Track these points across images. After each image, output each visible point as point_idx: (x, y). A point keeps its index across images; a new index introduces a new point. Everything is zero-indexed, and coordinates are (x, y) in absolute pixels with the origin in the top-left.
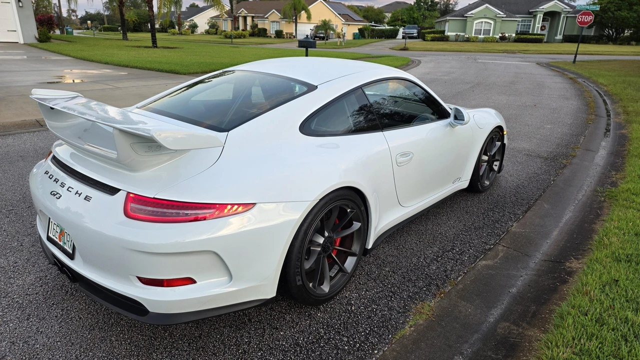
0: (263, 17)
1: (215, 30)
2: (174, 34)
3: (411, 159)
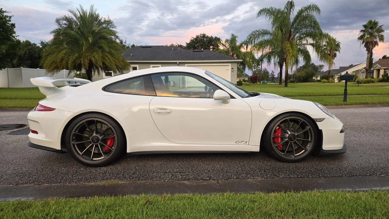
2: (324, 82)
3: (169, 113)
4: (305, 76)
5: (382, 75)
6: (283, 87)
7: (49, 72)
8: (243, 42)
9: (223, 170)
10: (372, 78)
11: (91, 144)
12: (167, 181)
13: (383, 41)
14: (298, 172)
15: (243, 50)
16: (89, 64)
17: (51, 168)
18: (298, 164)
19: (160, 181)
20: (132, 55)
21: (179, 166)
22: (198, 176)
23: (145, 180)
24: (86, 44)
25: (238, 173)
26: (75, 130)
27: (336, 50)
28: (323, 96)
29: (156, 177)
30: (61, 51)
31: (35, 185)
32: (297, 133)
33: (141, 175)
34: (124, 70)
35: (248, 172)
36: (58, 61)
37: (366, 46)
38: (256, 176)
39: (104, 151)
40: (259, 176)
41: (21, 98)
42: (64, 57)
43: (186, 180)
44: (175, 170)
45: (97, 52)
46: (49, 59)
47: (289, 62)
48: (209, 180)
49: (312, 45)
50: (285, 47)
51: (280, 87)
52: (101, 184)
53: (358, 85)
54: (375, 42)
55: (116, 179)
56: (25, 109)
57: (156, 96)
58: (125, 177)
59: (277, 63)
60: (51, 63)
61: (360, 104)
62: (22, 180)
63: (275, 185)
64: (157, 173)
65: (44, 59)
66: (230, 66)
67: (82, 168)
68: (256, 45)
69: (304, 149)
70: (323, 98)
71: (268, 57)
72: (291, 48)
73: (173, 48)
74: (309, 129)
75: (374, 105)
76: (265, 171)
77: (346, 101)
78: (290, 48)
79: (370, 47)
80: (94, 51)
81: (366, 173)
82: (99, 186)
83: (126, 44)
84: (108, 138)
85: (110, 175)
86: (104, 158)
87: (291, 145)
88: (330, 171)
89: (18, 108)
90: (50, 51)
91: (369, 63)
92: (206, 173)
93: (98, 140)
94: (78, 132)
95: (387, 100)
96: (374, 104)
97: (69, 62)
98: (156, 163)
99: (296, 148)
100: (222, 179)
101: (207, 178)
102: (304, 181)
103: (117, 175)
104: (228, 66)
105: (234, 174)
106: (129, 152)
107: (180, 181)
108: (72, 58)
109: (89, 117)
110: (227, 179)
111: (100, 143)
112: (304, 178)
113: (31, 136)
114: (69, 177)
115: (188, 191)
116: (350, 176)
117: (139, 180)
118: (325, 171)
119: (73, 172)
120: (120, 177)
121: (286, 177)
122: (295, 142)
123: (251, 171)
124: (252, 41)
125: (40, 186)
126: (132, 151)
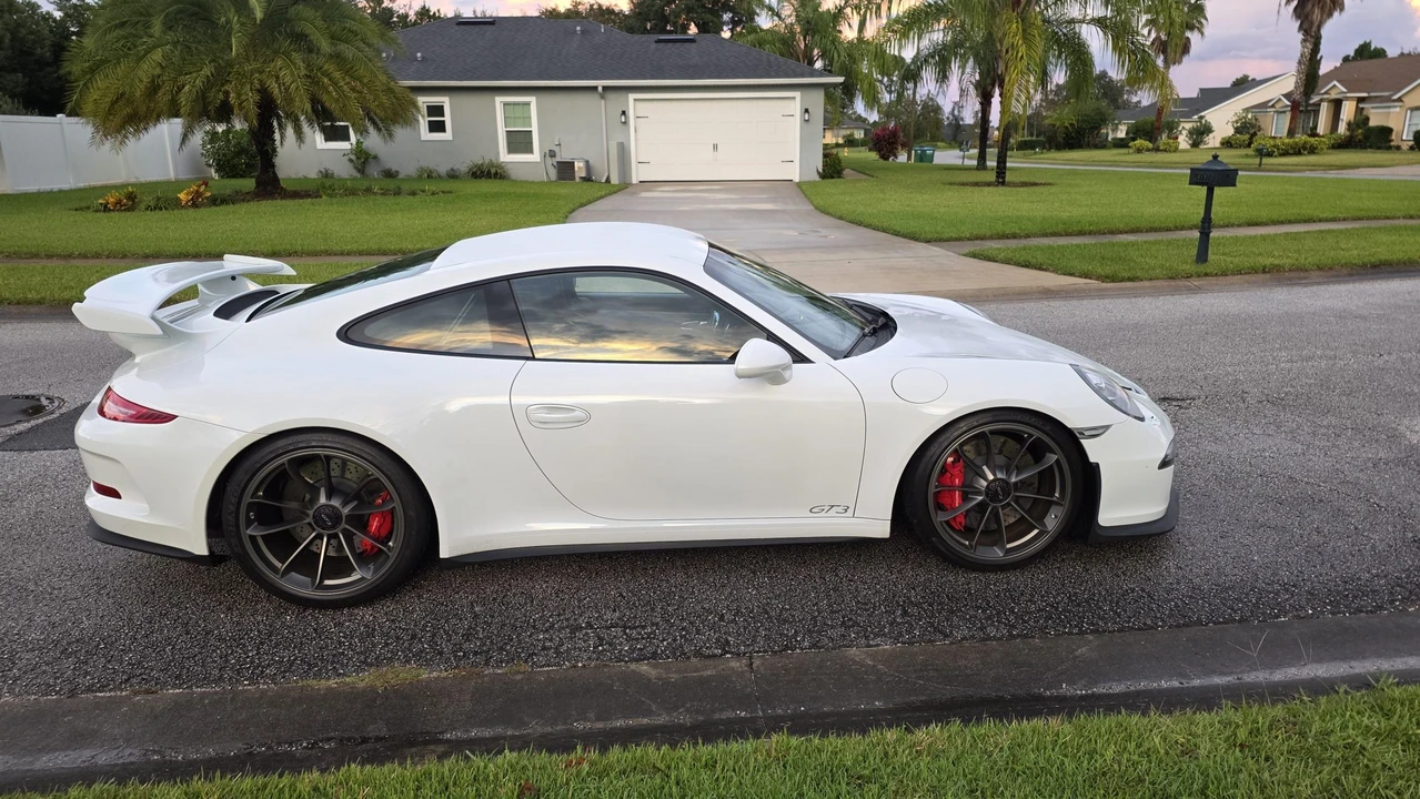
0: (1388, 99)
1: (1247, 136)
2: (1139, 151)
3: (580, 421)
4: (1072, 125)
5: (1349, 124)
6: (989, 184)
7: (106, 137)
9: (767, 613)
10: (1310, 136)
11: (314, 534)
12: (584, 665)
14: (1012, 611)
15: (849, 33)
16: (259, 107)
17: (179, 617)
18: (1017, 579)
19: (558, 664)
20: (423, 58)
21: (621, 595)
22: (686, 640)
23: (508, 663)
24: (243, 24)
25: (816, 622)
26: (252, 490)
27: (1191, 28)
28: (1126, 232)
29: (544, 648)
30: (144, 56)
31: (135, 694)
33: (492, 642)
34: (394, 122)
35: (849, 620)
36: (138, 94)
37: (1298, 12)
38: (876, 636)
39: (358, 551)
40: (885, 635)
41: (14, 253)
42: (159, 76)
43: (643, 660)
44: (608, 615)
45: (287, 54)
46: (100, 82)
47: (1012, 94)
48: (722, 655)
49: (1100, 22)
50: (1000, 35)
51: (976, 184)
52: (361, 685)
53: (1260, 164)
55: (408, 661)
57: (533, 358)
58: (441, 653)
59: (971, 88)
60: (113, 103)
61: (1254, 271)
62: (87, 673)
63: (937, 670)
64: (547, 630)
65: (81, 83)
66: (794, 103)
67: (286, 613)
68: (897, 20)
69: (1035, 528)
70: (1126, 245)
71: (941, 59)
72: (1025, 38)
73: (578, 28)
74: (1057, 462)
75: (1302, 274)
76: (905, 613)
77: (1205, 260)
78: (1018, 40)
79: (1315, 17)
80: (276, 52)
81: (1232, 609)
82: (353, 696)
83: (395, 6)
84: (370, 515)
85: (387, 645)
86: (363, 579)
87: (995, 515)
88: (1117, 602)
90: (100, 52)
91: (1306, 79)
92: (714, 627)
93: (336, 517)
94: (264, 497)
95: (1348, 250)
96: (1301, 269)
97: (183, 99)
98: (543, 587)
99: (1012, 520)
100: (765, 651)
101: (716, 648)
102: (1030, 650)
103: (410, 645)
104: (791, 103)
105: (803, 627)
106: (447, 557)
107: (626, 662)
108: (192, 84)
109: (300, 445)
110: (781, 652)
111: (345, 529)
112: (1030, 640)
113: (94, 501)
114: (248, 657)
115: (654, 707)
116: (1178, 626)
117: (487, 664)
118: (1101, 608)
119: (258, 631)
120: (421, 652)
121: (973, 637)
122: (1009, 504)
123: (860, 616)
124: (879, 7)
125: (153, 695)
126: (459, 553)
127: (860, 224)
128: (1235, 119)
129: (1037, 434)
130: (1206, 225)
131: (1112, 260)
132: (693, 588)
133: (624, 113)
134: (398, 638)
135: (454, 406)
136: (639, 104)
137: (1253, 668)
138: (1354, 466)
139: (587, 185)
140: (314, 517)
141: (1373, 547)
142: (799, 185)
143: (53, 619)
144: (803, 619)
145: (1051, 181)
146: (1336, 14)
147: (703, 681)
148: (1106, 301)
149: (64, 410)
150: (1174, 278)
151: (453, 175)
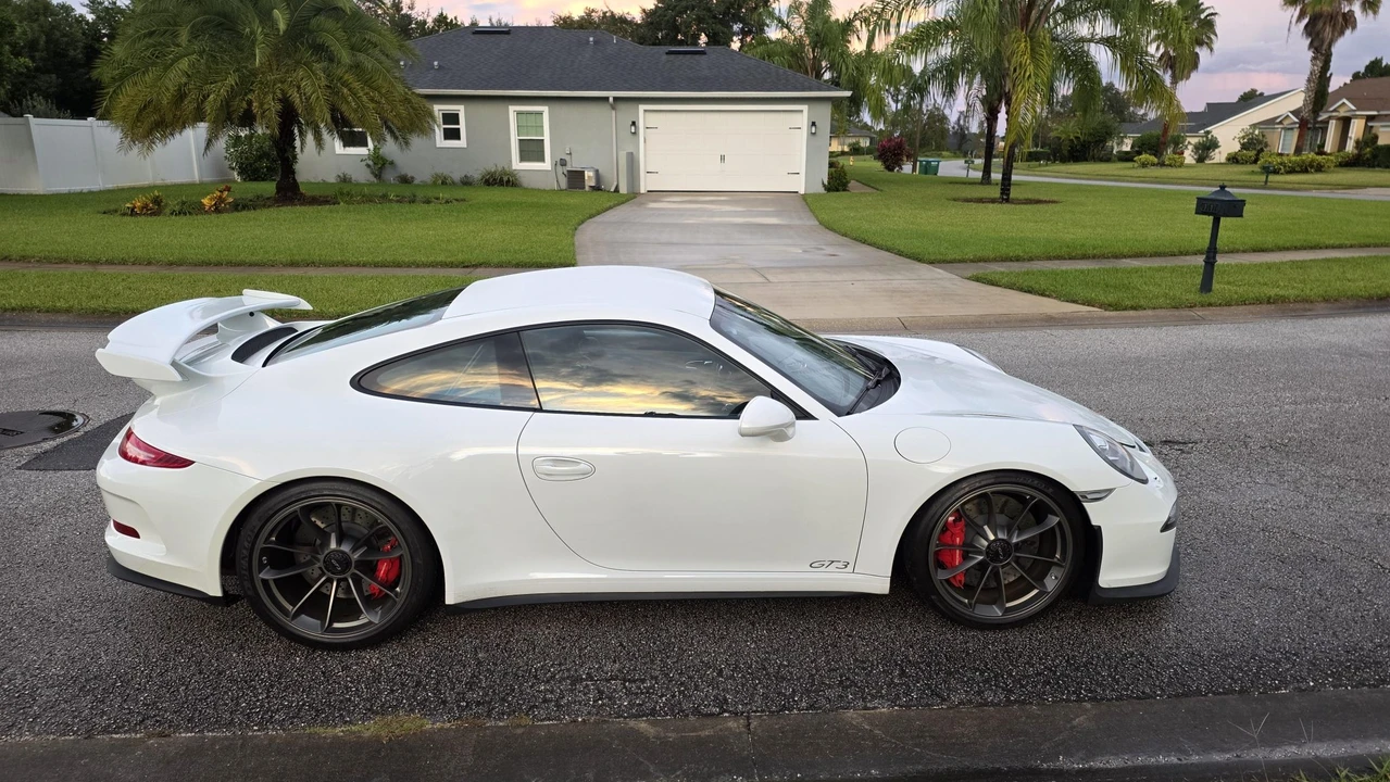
1: (1254, 153)
2: (1144, 165)
3: (585, 474)
4: (1077, 138)
5: (1357, 142)
6: (993, 201)
7: (134, 143)
8: (856, 14)
9: (765, 669)
10: (1318, 154)
11: (324, 579)
12: (584, 720)
13: (1375, 13)
14: (1010, 674)
15: (857, 46)
16: (281, 116)
17: (193, 656)
18: (1017, 639)
19: (559, 718)
20: (440, 66)
21: (621, 645)
22: (685, 696)
23: (509, 715)
24: (266, 35)
25: (814, 681)
26: (266, 534)
27: (1200, 43)
28: (1130, 257)
29: (545, 701)
30: (172, 64)
31: (149, 737)
32: (1018, 536)
33: (494, 692)
34: (411, 131)
35: (848, 679)
36: (165, 102)
37: (1309, 30)
38: (874, 697)
39: (366, 594)
40: (882, 697)
41: (44, 259)
42: (185, 85)
43: (641, 717)
44: (609, 667)
45: (308, 65)
46: (129, 90)
47: (1019, 112)
48: (720, 714)
49: (1109, 42)
50: (1008, 53)
51: (980, 201)
52: (367, 734)
53: (1266, 182)
54: (1344, 14)
55: (412, 711)
56: (63, 318)
57: (540, 410)
58: (444, 702)
59: (978, 104)
60: (141, 111)
61: (1258, 301)
62: (104, 713)
63: (933, 737)
64: (548, 681)
65: (111, 90)
66: (802, 116)
67: (296, 654)
68: (906, 38)
69: (1035, 588)
70: (1130, 272)
71: (949, 74)
72: (1033, 57)
73: (591, 39)
74: (1059, 523)
75: (1307, 306)
76: (903, 674)
77: (1210, 290)
78: (1026, 59)
79: (1326, 34)
80: (298, 63)
81: (1232, 679)
82: (358, 745)
83: (413, 14)
84: (378, 561)
85: (392, 691)
86: (370, 623)
87: (996, 574)
88: (1116, 667)
89: (39, 312)
90: (129, 61)
91: (1315, 97)
92: (712, 683)
93: (346, 562)
94: (277, 542)
95: (1354, 281)
96: (1306, 300)
97: (208, 108)
98: (545, 633)
99: (1012, 579)
100: (763, 711)
101: (714, 706)
102: (1027, 718)
103: (415, 692)
104: (797, 116)
105: (801, 685)
106: (452, 603)
107: (625, 718)
108: (216, 94)
109: (313, 494)
110: (778, 712)
111: (354, 574)
112: (1028, 707)
113: (114, 539)
114: (258, 700)
115: (651, 770)
116: (1177, 696)
117: (489, 716)
118: (1099, 673)
119: (269, 673)
120: (426, 700)
121: (970, 702)
122: (1009, 564)
123: (857, 674)
124: (888, 24)
125: (167, 739)
126: (464, 600)
127: (864, 242)
128: (1242, 134)
129: (1039, 496)
130: (1212, 254)
131: (1115, 287)
132: (692, 639)
133: (634, 123)
134: (403, 684)
135: (459, 455)
136: (649, 115)
137: (1253, 746)
138: (1358, 521)
139: (595, 193)
140: (324, 562)
141: (1377, 614)
142: (804, 197)
143: (72, 654)
144: (801, 677)
145: (1055, 198)
146: (1348, 32)
147: (700, 742)
148: (1109, 330)
149: (88, 428)
150: (1178, 308)
151: (467, 182)
